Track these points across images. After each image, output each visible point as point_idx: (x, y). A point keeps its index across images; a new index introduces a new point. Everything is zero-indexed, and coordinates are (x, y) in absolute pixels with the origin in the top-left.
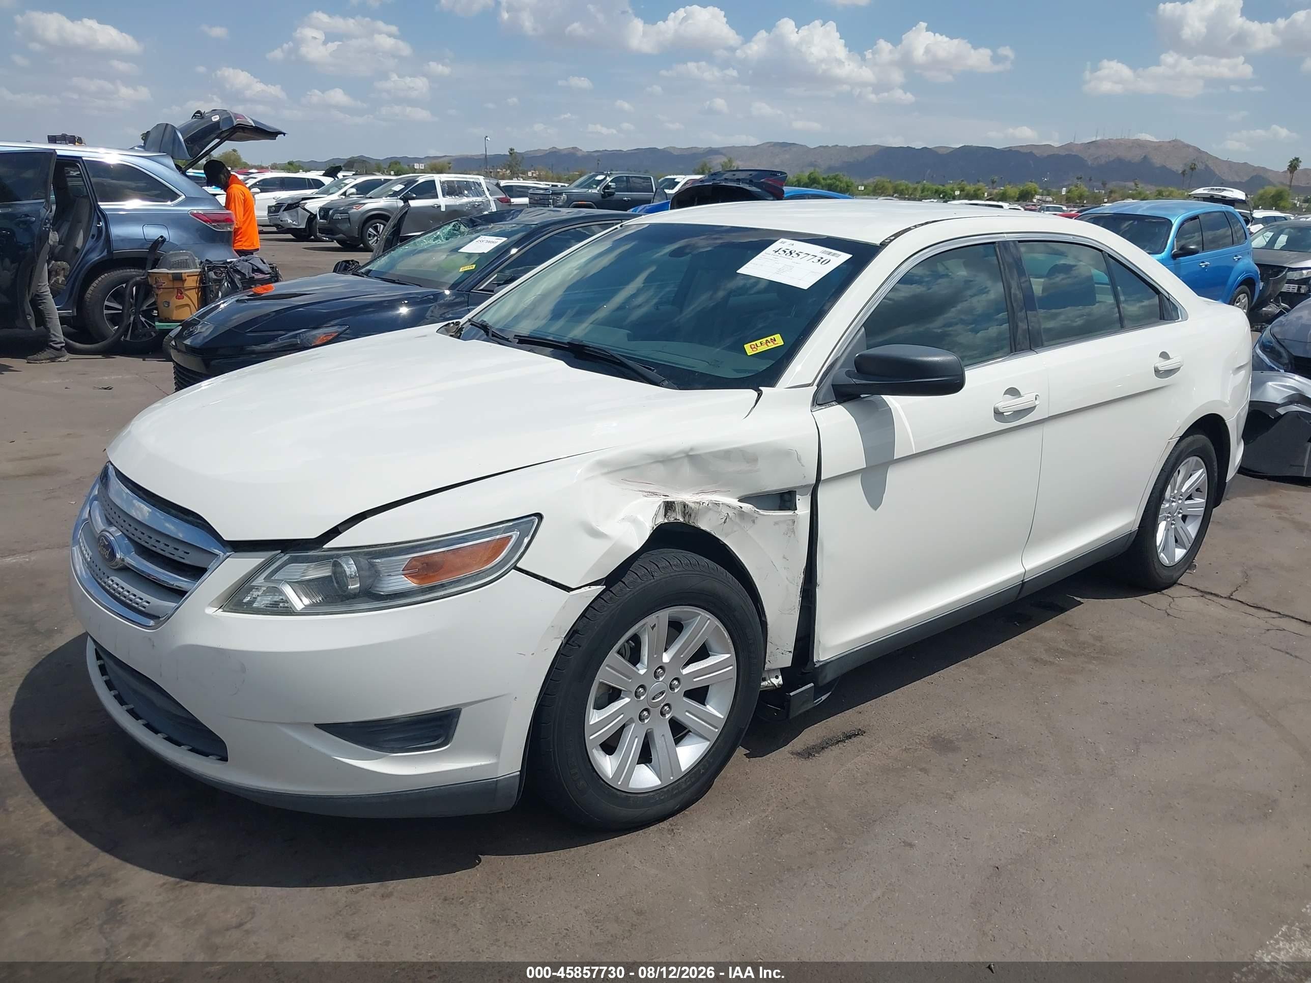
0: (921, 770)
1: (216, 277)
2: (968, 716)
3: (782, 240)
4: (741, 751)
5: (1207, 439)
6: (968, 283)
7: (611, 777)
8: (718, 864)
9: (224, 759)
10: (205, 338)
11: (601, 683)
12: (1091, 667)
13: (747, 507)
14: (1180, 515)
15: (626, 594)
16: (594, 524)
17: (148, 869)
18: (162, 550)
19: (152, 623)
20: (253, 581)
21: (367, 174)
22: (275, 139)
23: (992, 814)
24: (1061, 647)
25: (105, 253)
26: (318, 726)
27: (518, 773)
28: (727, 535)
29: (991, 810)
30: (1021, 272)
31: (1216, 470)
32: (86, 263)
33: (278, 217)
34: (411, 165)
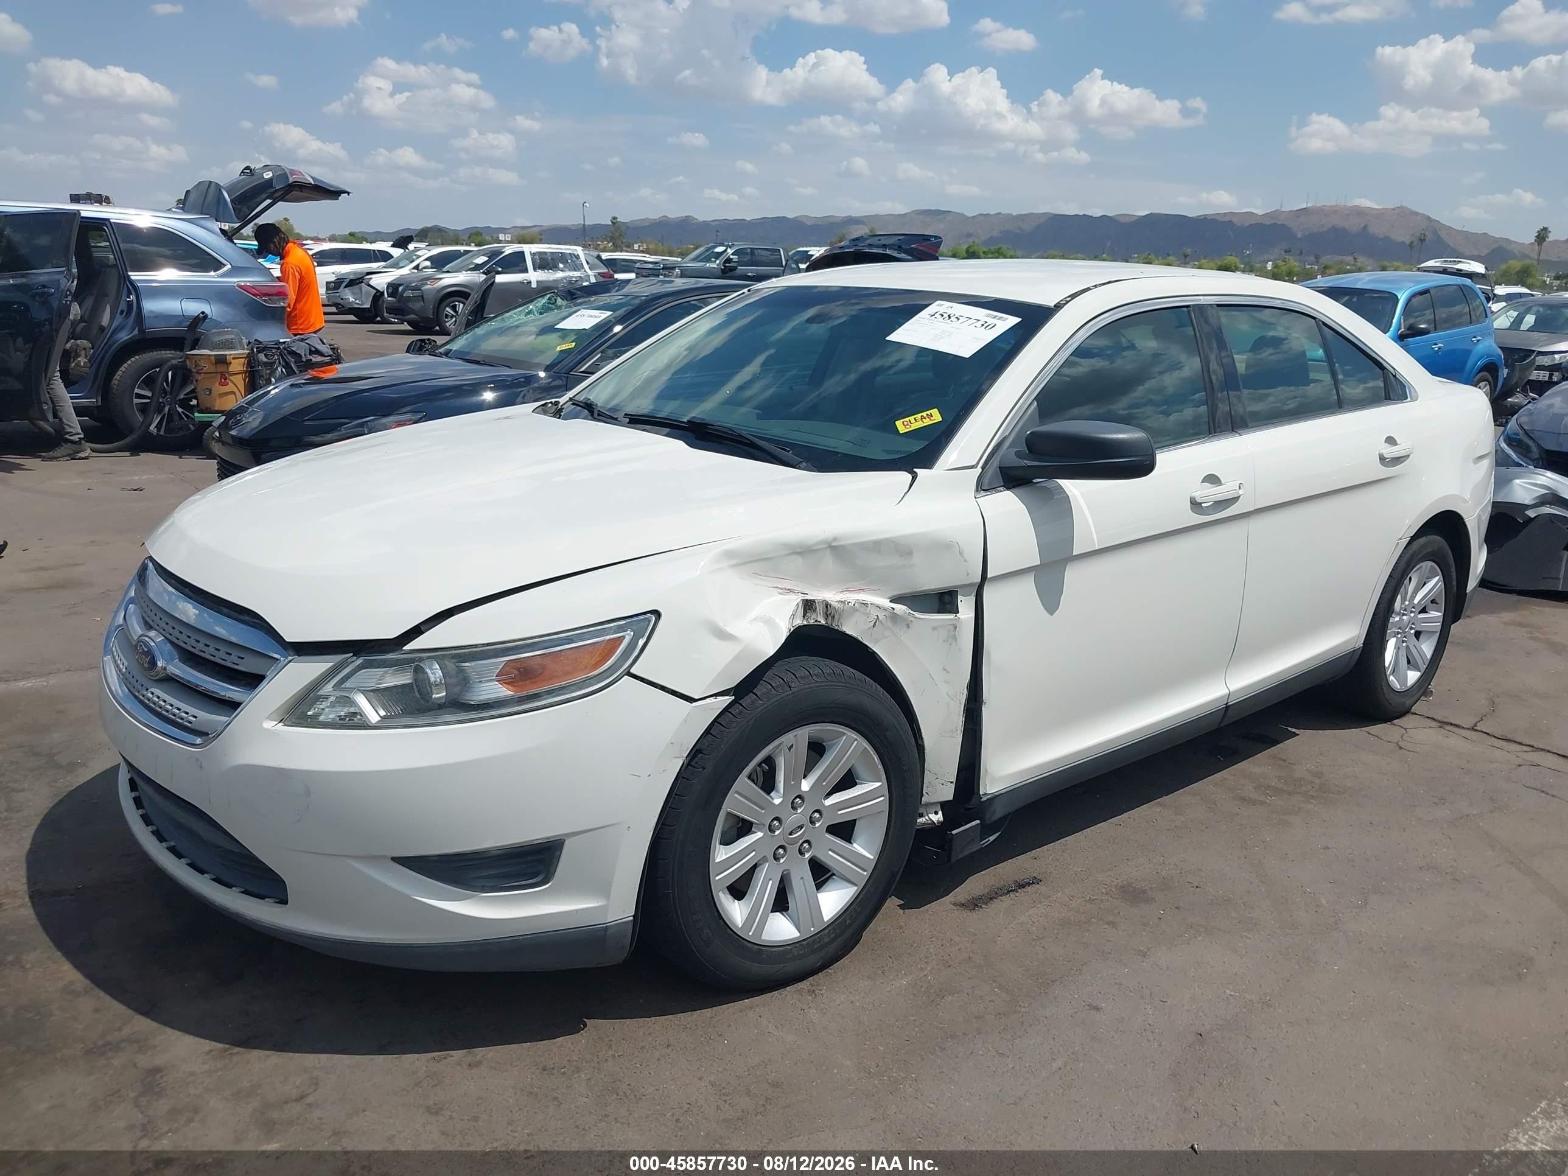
0: (1108, 923)
1: (266, 360)
2: (1164, 863)
3: (939, 302)
4: (893, 902)
5: (1443, 541)
6: (1156, 356)
7: (740, 926)
8: (868, 1030)
9: (284, 901)
10: (252, 430)
11: (729, 814)
12: (1310, 807)
13: (900, 608)
14: (1413, 631)
15: (757, 708)
16: (721, 624)
17: (192, 1034)
18: (212, 655)
19: (199, 741)
20: (319, 690)
21: (443, 244)
22: (338, 199)
23: (1193, 974)
24: (1273, 784)
25: (136, 332)
26: (395, 860)
27: (631, 918)
28: (876, 642)
29: (1193, 970)
30: (1222, 345)
31: (1454, 577)
32: (115, 343)
33: (338, 294)
34: (495, 236)
